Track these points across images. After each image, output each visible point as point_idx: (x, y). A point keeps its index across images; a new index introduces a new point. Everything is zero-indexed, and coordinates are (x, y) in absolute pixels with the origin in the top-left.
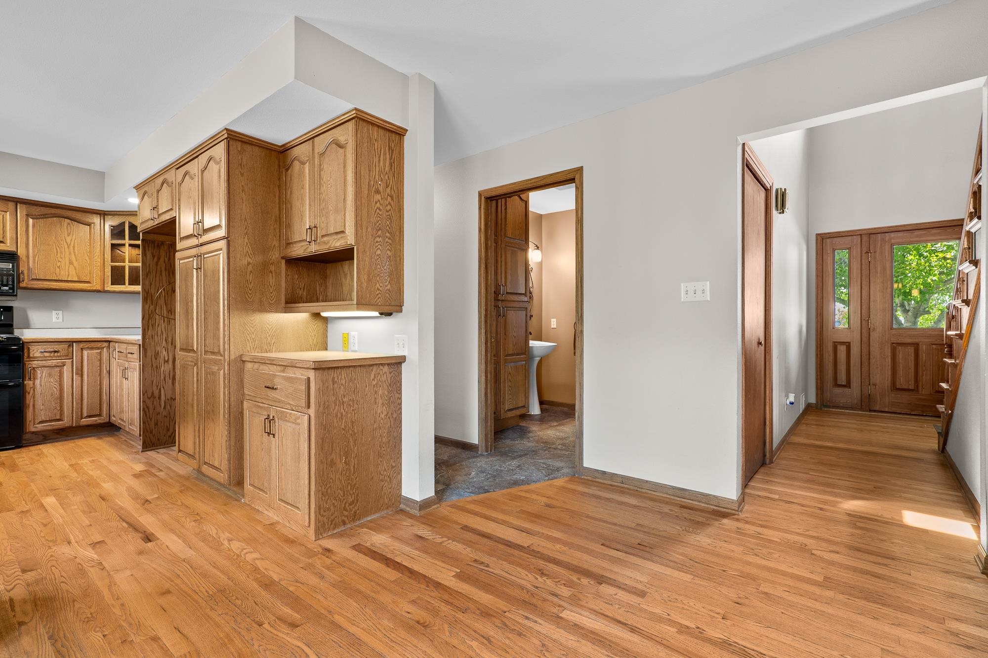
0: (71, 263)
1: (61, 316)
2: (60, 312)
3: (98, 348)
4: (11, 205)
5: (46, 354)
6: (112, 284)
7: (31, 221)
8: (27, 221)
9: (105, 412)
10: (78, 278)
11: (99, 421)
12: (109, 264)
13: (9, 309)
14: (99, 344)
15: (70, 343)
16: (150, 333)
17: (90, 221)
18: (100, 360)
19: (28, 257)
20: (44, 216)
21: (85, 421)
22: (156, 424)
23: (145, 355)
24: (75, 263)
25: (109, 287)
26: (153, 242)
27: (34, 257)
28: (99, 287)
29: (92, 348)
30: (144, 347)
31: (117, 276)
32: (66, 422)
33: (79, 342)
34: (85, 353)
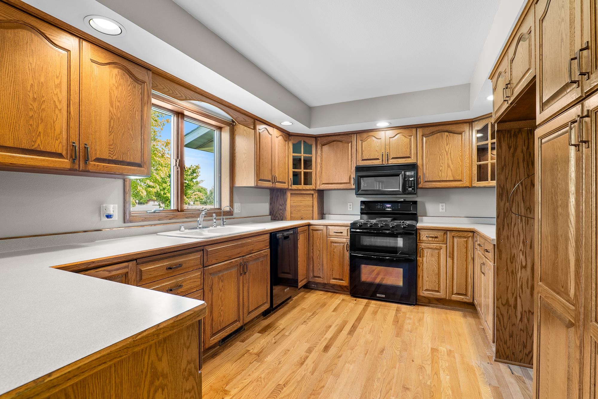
0: (449, 166)
1: (444, 207)
2: (444, 204)
3: (465, 237)
4: (414, 130)
5: (430, 239)
6: (477, 181)
7: (424, 139)
8: (422, 140)
9: (470, 293)
10: (454, 178)
11: (465, 300)
12: (476, 163)
13: (415, 203)
14: (466, 234)
15: (446, 231)
16: (505, 233)
17: (462, 130)
18: (467, 248)
19: (423, 165)
20: (432, 133)
21: (455, 297)
23: (500, 257)
24: (451, 166)
25: (476, 184)
26: (509, 131)
27: (426, 165)
28: (468, 184)
29: (460, 237)
30: (499, 247)
31: (481, 176)
32: (441, 295)
33: (451, 230)
34: (455, 240)
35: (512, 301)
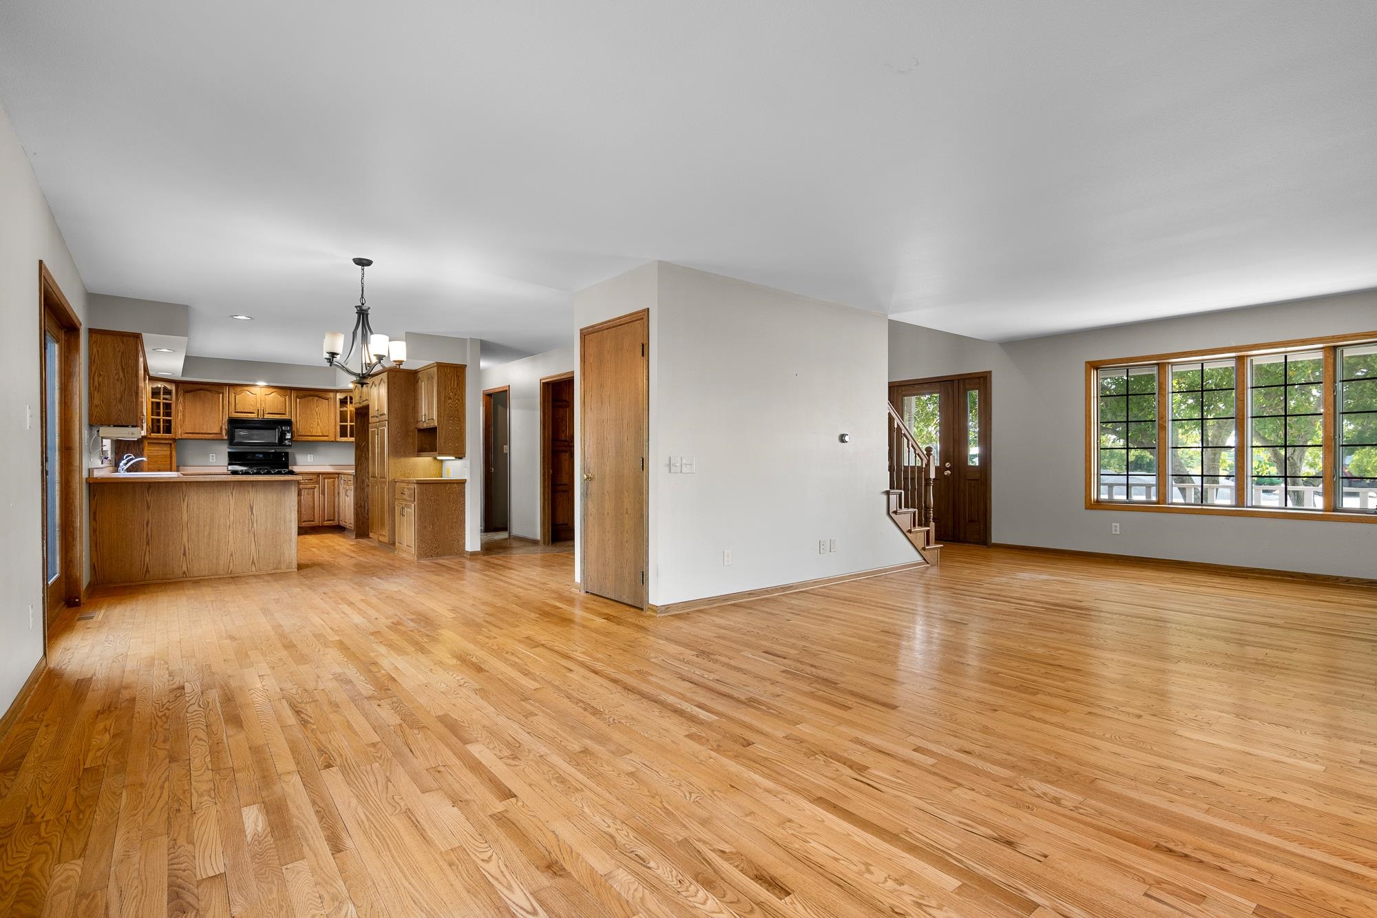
0: (318, 424)
1: (312, 458)
2: (312, 455)
3: (332, 478)
4: (289, 391)
5: (306, 481)
6: (340, 437)
7: (298, 400)
8: (296, 400)
9: (336, 519)
10: (322, 433)
11: (334, 524)
12: (339, 424)
13: (287, 454)
14: (333, 476)
15: (318, 474)
16: (359, 468)
17: (328, 397)
18: (334, 486)
19: (296, 422)
20: (305, 397)
21: (326, 523)
22: (363, 523)
23: (357, 482)
24: (321, 425)
25: (339, 439)
26: (361, 413)
27: (300, 421)
28: (333, 439)
29: (329, 478)
30: (356, 476)
31: (343, 434)
32: (316, 523)
33: (323, 474)
34: (326, 480)
35: (363, 505)
